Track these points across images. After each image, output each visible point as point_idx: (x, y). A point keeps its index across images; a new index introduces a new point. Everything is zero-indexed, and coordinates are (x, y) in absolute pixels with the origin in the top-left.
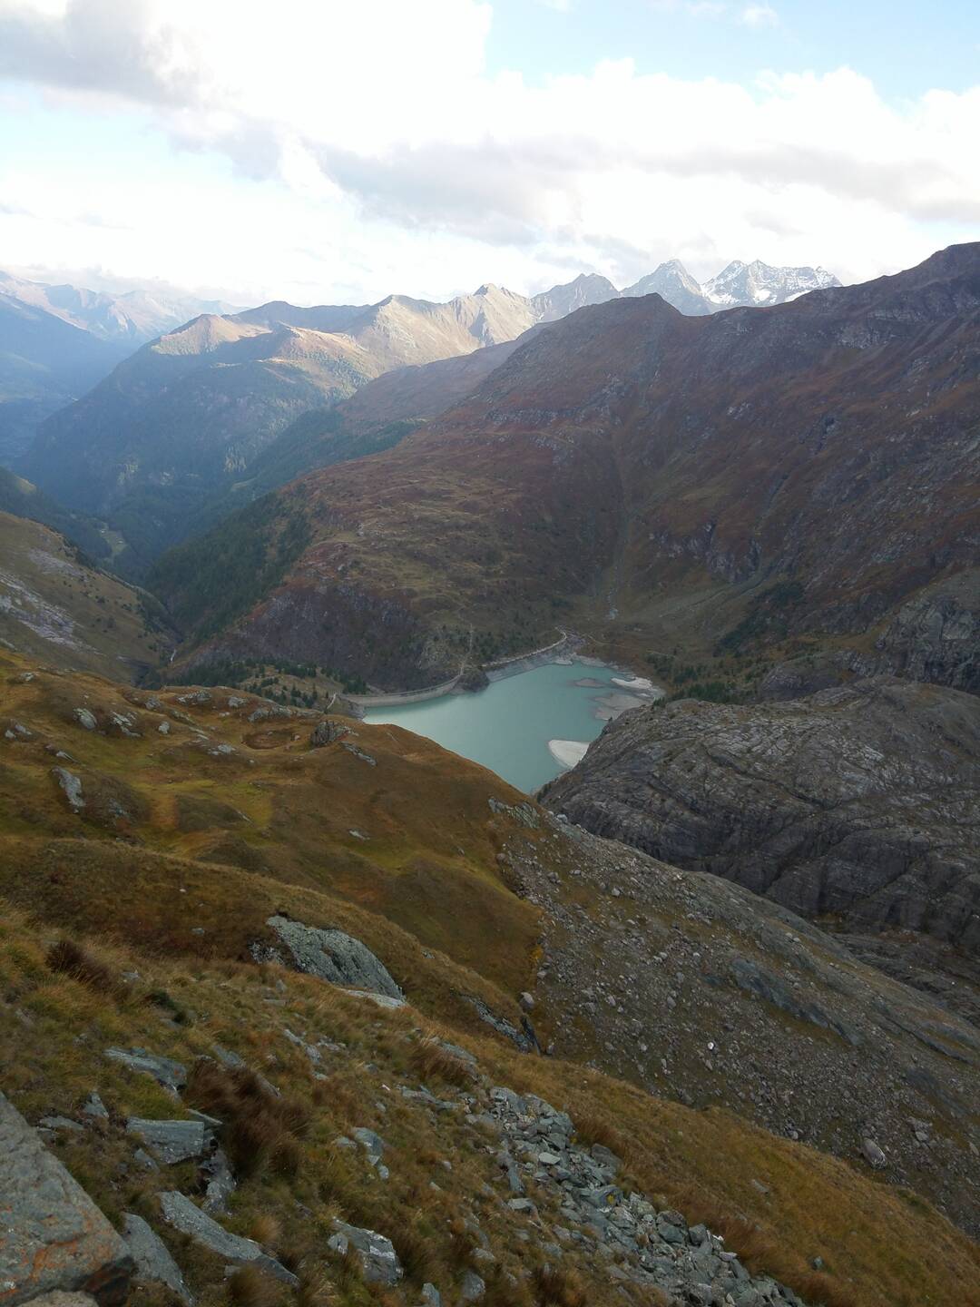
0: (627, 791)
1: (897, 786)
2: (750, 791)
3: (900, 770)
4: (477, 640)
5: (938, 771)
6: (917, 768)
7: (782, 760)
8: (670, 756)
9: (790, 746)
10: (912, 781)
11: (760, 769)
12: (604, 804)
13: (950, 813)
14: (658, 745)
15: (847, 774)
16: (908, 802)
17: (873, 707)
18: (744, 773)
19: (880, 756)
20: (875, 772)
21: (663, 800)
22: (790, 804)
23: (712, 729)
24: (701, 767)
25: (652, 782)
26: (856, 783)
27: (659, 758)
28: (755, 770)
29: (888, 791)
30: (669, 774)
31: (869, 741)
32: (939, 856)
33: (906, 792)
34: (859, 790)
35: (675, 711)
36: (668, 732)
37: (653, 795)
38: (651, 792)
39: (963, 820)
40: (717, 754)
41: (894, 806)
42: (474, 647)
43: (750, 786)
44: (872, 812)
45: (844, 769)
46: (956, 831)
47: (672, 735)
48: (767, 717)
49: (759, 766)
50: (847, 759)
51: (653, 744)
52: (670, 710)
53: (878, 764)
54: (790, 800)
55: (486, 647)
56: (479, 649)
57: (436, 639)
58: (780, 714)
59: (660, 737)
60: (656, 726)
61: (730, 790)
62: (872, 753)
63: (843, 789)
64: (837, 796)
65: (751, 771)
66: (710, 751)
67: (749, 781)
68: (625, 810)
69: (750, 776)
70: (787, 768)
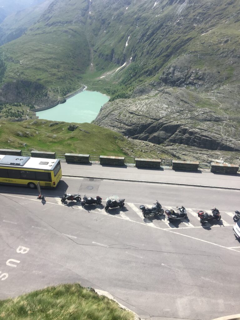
0: (112, 124)
1: (172, 112)
2: (140, 119)
3: (172, 109)
4: (61, 90)
5: (180, 108)
6: (175, 108)
7: (146, 111)
8: (120, 114)
9: (147, 107)
10: (175, 111)
11: (141, 114)
13: (183, 116)
15: (161, 112)
16: (175, 116)
17: (164, 95)
18: (137, 115)
19: (167, 106)
20: (167, 110)
21: (121, 124)
22: (149, 121)
23: (128, 106)
24: (128, 115)
25: (117, 121)
26: (163, 113)
27: (117, 115)
28: (140, 114)
29: (170, 114)
30: (121, 118)
31: (164, 103)
32: (183, 127)
33: (174, 113)
34: (164, 115)
35: (118, 102)
36: (117, 108)
37: (118, 124)
39: (187, 118)
40: (131, 112)
41: (172, 117)
42: (61, 92)
43: (140, 118)
44: (168, 119)
45: (160, 110)
46: (185, 121)
47: (119, 108)
48: (139, 101)
49: (141, 113)
50: (160, 108)
51: (115, 111)
52: (117, 102)
53: (167, 108)
54: (149, 120)
55: (64, 92)
56: (62, 92)
57: (50, 91)
58: (143, 100)
59: (116, 109)
60: (114, 107)
61: (135, 120)
62: (165, 106)
63: (161, 115)
64: (159, 117)
65: (139, 114)
66: (129, 111)
67: (140, 117)
68: (112, 128)
69: (139, 116)
70: (147, 112)
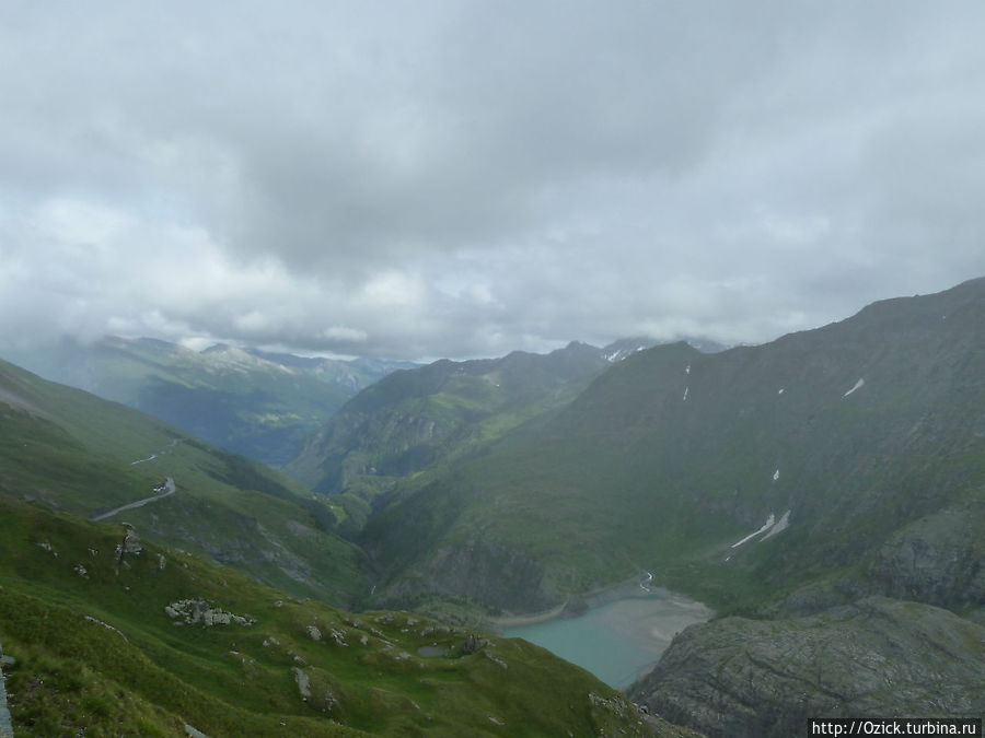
0: (694, 689)
1: (899, 682)
2: (786, 688)
3: (900, 670)
4: (578, 576)
5: (929, 670)
6: (912, 668)
7: (808, 663)
8: (724, 661)
9: (813, 652)
10: (909, 678)
11: (792, 670)
12: (676, 699)
14: (713, 652)
15: (859, 674)
16: (910, 695)
17: (871, 621)
18: (780, 674)
19: (882, 659)
20: (880, 671)
21: (721, 696)
22: (818, 698)
23: (753, 640)
24: (746, 670)
25: (712, 681)
26: (866, 680)
27: (715, 663)
28: (788, 671)
29: (892, 686)
30: (724, 675)
31: (872, 647)
33: (906, 687)
34: (870, 686)
35: (724, 626)
36: (720, 642)
37: (713, 692)
38: (711, 689)
39: (955, 710)
40: (758, 659)
42: (576, 582)
43: (785, 683)
45: (856, 669)
47: (723, 644)
48: (793, 630)
49: (791, 668)
50: (856, 661)
51: (710, 652)
52: (721, 625)
53: (882, 665)
54: (817, 695)
55: (584, 581)
56: (580, 583)
57: (549, 577)
58: (802, 627)
59: (714, 646)
60: (711, 638)
61: (771, 687)
62: (875, 657)
63: (857, 686)
64: (853, 691)
65: (785, 672)
66: (753, 656)
67: (785, 680)
68: (693, 704)
69: (785, 676)
70: (812, 669)
